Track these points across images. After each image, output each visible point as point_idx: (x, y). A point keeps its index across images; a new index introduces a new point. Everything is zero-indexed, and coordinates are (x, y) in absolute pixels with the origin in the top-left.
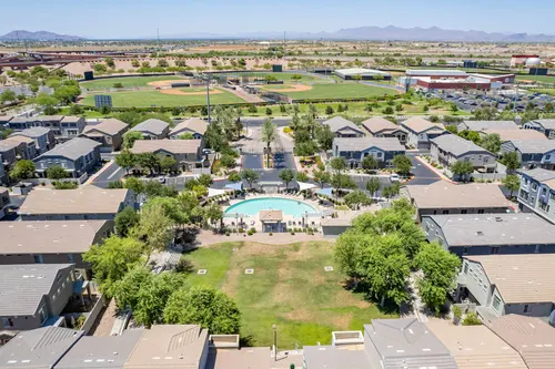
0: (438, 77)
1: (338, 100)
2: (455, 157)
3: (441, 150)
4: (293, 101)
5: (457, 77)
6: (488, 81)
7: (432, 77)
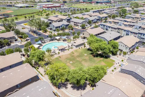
0: (47, 5)
1: (27, 14)
2: (80, 23)
3: (75, 23)
4: (14, 16)
5: (51, 5)
6: (59, 5)
7: (45, 5)
